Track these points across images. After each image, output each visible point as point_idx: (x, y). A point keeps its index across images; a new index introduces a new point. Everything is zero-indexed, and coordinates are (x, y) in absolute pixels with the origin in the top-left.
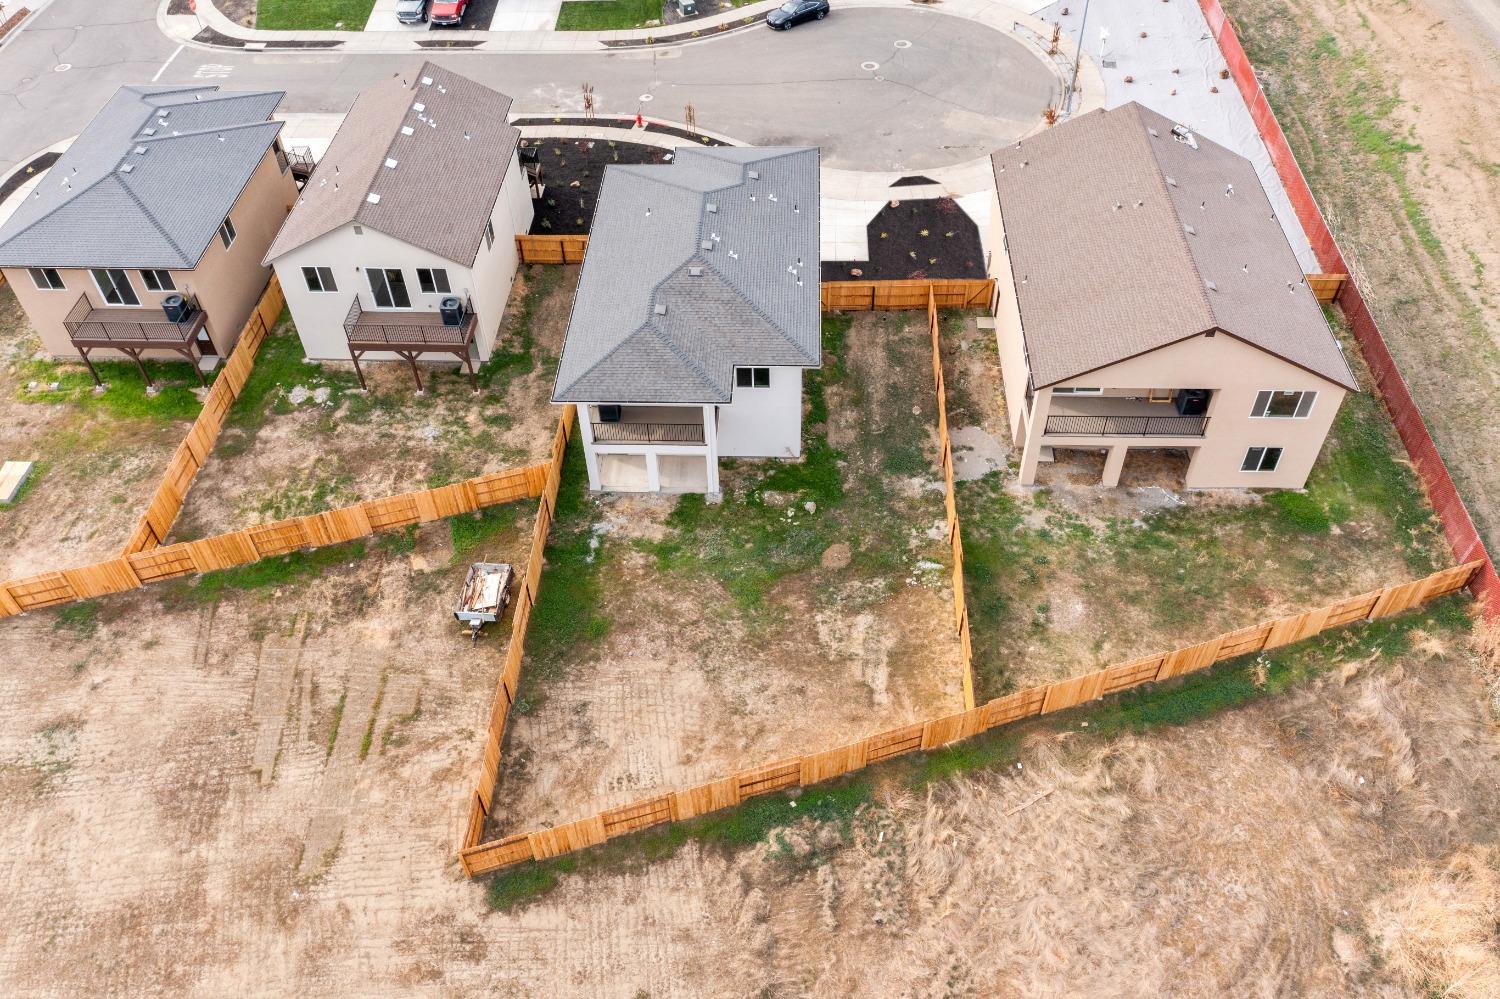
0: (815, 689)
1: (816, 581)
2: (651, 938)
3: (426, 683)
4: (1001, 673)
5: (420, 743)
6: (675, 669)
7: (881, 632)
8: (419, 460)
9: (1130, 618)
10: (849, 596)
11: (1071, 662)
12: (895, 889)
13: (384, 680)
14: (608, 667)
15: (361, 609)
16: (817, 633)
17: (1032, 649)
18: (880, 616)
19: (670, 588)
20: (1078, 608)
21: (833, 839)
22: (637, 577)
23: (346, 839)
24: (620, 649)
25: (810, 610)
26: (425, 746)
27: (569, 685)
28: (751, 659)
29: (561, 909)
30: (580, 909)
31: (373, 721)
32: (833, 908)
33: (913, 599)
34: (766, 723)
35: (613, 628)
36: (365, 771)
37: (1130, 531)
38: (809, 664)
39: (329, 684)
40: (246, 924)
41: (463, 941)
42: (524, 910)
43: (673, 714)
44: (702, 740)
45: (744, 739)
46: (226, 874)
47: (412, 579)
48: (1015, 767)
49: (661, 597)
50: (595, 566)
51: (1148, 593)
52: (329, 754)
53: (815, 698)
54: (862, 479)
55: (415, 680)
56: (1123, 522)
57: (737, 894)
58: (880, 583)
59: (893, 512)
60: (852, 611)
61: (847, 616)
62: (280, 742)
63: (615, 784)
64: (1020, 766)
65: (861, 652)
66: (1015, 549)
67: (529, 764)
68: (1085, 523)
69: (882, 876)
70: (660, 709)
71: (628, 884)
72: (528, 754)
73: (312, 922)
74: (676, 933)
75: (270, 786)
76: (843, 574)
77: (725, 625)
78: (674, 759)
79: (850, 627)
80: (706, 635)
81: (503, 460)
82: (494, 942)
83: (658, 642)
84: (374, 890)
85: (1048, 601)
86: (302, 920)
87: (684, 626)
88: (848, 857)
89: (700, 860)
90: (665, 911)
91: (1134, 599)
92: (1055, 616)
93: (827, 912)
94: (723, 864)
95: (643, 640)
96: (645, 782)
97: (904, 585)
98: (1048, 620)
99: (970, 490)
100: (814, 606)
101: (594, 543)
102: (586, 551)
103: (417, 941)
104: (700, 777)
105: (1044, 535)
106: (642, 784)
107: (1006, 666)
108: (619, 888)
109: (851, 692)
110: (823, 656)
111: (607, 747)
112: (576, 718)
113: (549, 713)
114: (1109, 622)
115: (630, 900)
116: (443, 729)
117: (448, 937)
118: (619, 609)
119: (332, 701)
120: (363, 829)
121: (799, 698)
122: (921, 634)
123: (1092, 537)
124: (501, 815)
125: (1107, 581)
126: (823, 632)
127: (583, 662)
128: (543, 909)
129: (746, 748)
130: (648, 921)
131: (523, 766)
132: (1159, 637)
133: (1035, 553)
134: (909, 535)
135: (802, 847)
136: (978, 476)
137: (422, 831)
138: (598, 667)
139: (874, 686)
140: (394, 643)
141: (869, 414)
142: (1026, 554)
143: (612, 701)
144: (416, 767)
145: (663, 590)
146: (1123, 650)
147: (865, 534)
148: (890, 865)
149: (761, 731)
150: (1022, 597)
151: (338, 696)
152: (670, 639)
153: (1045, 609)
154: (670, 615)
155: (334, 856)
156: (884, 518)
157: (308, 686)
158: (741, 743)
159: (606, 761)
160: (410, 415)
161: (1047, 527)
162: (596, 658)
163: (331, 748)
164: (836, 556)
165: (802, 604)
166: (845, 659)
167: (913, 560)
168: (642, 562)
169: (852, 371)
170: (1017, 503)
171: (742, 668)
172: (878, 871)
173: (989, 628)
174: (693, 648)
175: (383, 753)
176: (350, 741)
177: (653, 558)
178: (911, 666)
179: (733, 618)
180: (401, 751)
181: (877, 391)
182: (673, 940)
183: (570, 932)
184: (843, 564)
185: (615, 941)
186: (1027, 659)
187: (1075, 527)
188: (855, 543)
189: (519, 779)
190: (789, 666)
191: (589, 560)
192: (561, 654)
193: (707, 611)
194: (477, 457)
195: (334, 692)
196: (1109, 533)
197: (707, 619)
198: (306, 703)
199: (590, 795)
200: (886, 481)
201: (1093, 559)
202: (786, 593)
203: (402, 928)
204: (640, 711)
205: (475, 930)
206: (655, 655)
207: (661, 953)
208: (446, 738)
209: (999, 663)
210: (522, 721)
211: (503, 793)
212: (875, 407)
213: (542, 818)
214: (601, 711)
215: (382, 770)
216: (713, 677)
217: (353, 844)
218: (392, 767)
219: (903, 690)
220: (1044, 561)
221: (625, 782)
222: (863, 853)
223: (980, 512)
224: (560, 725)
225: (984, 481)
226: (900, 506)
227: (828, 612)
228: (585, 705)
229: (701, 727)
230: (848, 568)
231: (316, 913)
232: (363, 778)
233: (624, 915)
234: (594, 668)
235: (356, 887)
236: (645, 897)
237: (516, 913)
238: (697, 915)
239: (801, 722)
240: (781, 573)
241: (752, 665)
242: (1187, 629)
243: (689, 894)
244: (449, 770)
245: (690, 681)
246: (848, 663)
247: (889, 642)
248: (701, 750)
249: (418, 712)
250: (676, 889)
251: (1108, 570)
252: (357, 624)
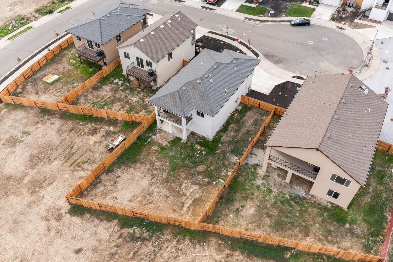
0: (171, 199)
1: (191, 172)
2: (93, 237)
3: (93, 156)
4: (218, 218)
5: (82, 168)
6: (144, 178)
7: (197, 192)
8: (128, 105)
9: (264, 221)
10: (196, 180)
11: (238, 224)
12: (151, 257)
13: (86, 151)
14: (131, 171)
15: (93, 134)
16: (182, 185)
17: (231, 215)
18: (200, 188)
19: (158, 158)
20: (252, 211)
21: (146, 237)
22: (152, 152)
23: (54, 182)
24: (137, 167)
25: (185, 178)
26: (84, 170)
27: (120, 170)
28: (162, 184)
29: (81, 220)
30: (84, 222)
31: (78, 159)
32: (134, 253)
33: (211, 188)
34: (154, 201)
35: (139, 162)
36: (68, 169)
37: (283, 197)
38: (174, 192)
39: (76, 147)
40: (26, 190)
41: (58, 216)
42: (74, 216)
43: (136, 188)
44: (137, 198)
45: (146, 202)
46: (30, 178)
47: (107, 131)
48: (203, 244)
49: (154, 159)
50: (146, 146)
51: (275, 216)
52: (65, 162)
53: (169, 201)
54: (222, 151)
55: (91, 154)
56: (283, 194)
57: (116, 238)
58: (207, 180)
59: (224, 164)
60: (195, 184)
61: (192, 184)
62: (59, 155)
63: (112, 198)
64: (205, 244)
65: (188, 195)
66: (248, 187)
67: (99, 184)
68: (272, 189)
69: (151, 252)
70: (134, 186)
71: (98, 222)
72: (100, 182)
73: (36, 196)
74: (99, 239)
75: (50, 163)
76: (199, 173)
77: (163, 173)
78: (128, 199)
79: (191, 187)
80: (157, 173)
81: (146, 112)
82: (63, 219)
83: (145, 170)
84: (51, 196)
85: (246, 205)
86: (35, 195)
87: (154, 168)
88: (147, 243)
89: (116, 225)
90: (100, 233)
91: (269, 216)
92: (244, 210)
93: (132, 253)
94: (119, 229)
95: (143, 168)
96: (118, 201)
97: (212, 183)
98: (241, 210)
99: (248, 166)
100: (186, 178)
101: (149, 140)
102: (146, 141)
103: (51, 211)
104: (130, 206)
105: (258, 187)
106: (117, 201)
107: (221, 216)
108: (95, 222)
109: (179, 203)
110: (179, 191)
111: (117, 189)
112: (115, 179)
113: (111, 175)
114: (258, 219)
115: (95, 226)
116: (88, 168)
117: (56, 213)
118: (143, 158)
119: (74, 151)
120: (59, 182)
121: (166, 199)
122: (207, 198)
123: (271, 194)
124: (85, 193)
125: (266, 207)
126: (184, 185)
127: (127, 167)
128: (77, 218)
129: (145, 204)
130: (95, 233)
131: (97, 184)
132: (269, 230)
133: (252, 191)
134: (223, 171)
135: (138, 235)
136: (253, 163)
137: (68, 188)
138: (129, 169)
139: (185, 205)
140: (94, 144)
141: (237, 135)
142: (249, 190)
143: (126, 179)
144: (78, 174)
145: (156, 158)
146: (255, 228)
147: (212, 166)
148: (154, 251)
149: (151, 202)
150: (239, 201)
151: (76, 151)
152: (149, 170)
153: (243, 207)
154: (153, 164)
155: (50, 184)
156: (220, 164)
157: (72, 146)
158: (145, 203)
159: (115, 192)
160: (134, 94)
161: (261, 185)
162: (130, 167)
163: (66, 161)
164: (201, 168)
165: (184, 176)
166: (184, 195)
167: (219, 178)
168: (156, 149)
169: (242, 122)
170: (258, 175)
171: (158, 185)
172: (151, 250)
173: (225, 205)
174: (151, 175)
175: (74, 167)
176: (70, 162)
177: (159, 149)
178: (198, 204)
179: (165, 172)
180: (78, 168)
181: (244, 130)
182: (97, 240)
183: (79, 226)
184: (201, 171)
185: (85, 233)
186: (228, 218)
187: (269, 189)
188: (209, 166)
189: (94, 186)
190: (169, 190)
191: (146, 143)
192: (123, 163)
193: (162, 167)
194: (140, 109)
195: (75, 149)
196: (277, 195)
197: (160, 169)
198: (69, 149)
199: (105, 198)
200: (228, 154)
201: (267, 200)
202: (183, 172)
203: (50, 207)
204: (130, 184)
205: (62, 215)
206: (142, 173)
207: (92, 241)
208: (88, 170)
209: (220, 215)
210: (105, 174)
211: (89, 188)
212: (240, 134)
213: (92, 198)
214: (122, 180)
215: (71, 171)
216: (151, 184)
217: (55, 184)
218: (73, 171)
219: (191, 209)
220: (252, 194)
221: (114, 199)
222: (151, 244)
223: (246, 173)
224: (111, 179)
225: (253, 166)
226: (227, 162)
227: (188, 181)
228: (120, 177)
229: (139, 194)
230: (202, 172)
231: (38, 195)
232: (67, 170)
233: (92, 229)
234: (128, 169)
235: (49, 193)
236: (98, 227)
237: (72, 216)
238: (105, 238)
239: (162, 205)
240: (184, 166)
241: (161, 185)
242: (278, 232)
243: (107, 232)
244: (83, 177)
245: (145, 183)
246: (184, 196)
247: (197, 196)
248: (135, 200)
249: (87, 162)
250: (106, 229)
251: (268, 205)
252: (90, 137)
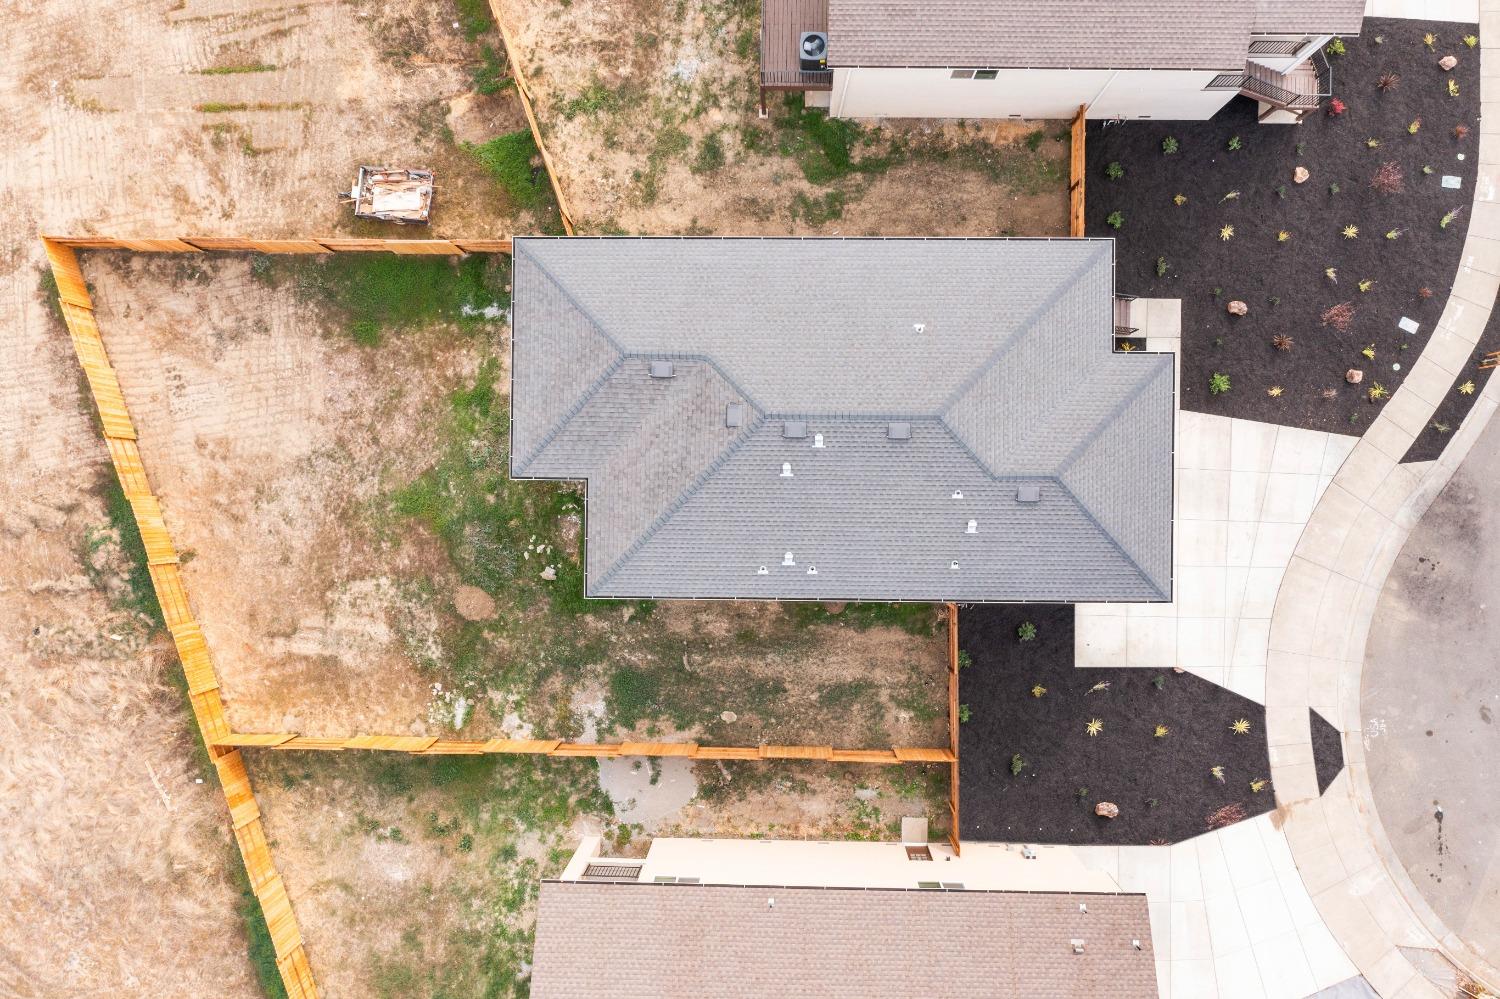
0: (288, 577)
1: (437, 578)
2: (20, 423)
3: (293, 154)
4: (307, 777)
5: (217, 164)
6: (313, 423)
7: (363, 652)
8: (635, 63)
9: (384, 930)
10: (414, 617)
11: (320, 854)
12: (67, 648)
13: (296, 106)
14: (317, 347)
15: (391, 54)
16: (362, 579)
17: (340, 814)
18: (388, 651)
19: (427, 409)
20: (399, 874)
21: (112, 590)
22: (442, 367)
23: (110, 116)
24: (340, 361)
25: (395, 571)
26: (214, 171)
27: (291, 310)
28: (326, 506)
29: (45, 338)
30: (45, 354)
31: (243, 107)
32: (49, 590)
33: (413, 689)
34: (246, 525)
35: (368, 349)
36: (185, 115)
37: (513, 956)
38: (320, 570)
39: (289, 48)
40: (27, 46)
41: (14, 252)
42: (43, 303)
43: (256, 426)
44: (224, 458)
45: (226, 502)
46: (73, 11)
47: (436, 102)
48: (198, 776)
49: (414, 399)
50: (457, 319)
51: (421, 957)
52: (203, 73)
53: (278, 576)
54: (601, 638)
55: (296, 140)
56: (527, 951)
57: (55, 501)
58: (435, 652)
59: (543, 676)
60: (393, 621)
61: (387, 612)
62: (216, 17)
63: (173, 373)
64: (199, 781)
65: (336, 626)
66: (485, 816)
67: (194, 282)
68: (527, 905)
69: (79, 636)
70: (262, 412)
71: (70, 397)
72: (205, 279)
73: (29, 107)
74: (25, 447)
75: (167, 22)
76: (449, 610)
77: (373, 475)
78: (202, 431)
79: (372, 616)
80: (357, 456)
81: (637, 176)
82: (14, 279)
83: (349, 401)
84: (60, 157)
85: (408, 843)
86: (32, 97)
87: (371, 428)
88: (100, 606)
89: (95, 463)
90: (44, 435)
91: (411, 938)
92: (386, 847)
93: (45, 583)
94: (87, 486)
95: (352, 384)
96: (176, 402)
97: (432, 679)
98: (381, 838)
99: (584, 772)
100: (400, 577)
101: (491, 312)
102: (481, 302)
103: (13, 209)
104: (181, 458)
105: (509, 853)
106: (174, 400)
107: (318, 784)
108: (67, 389)
109: (287, 614)
110: (331, 585)
111: (216, 360)
112: (250, 323)
113: (256, 293)
114: (380, 904)
115: (54, 400)
116: (233, 184)
117: (17, 237)
118: (395, 353)
119: (268, 56)
120: (121, 130)
121: (277, 558)
122: (363, 694)
123: (504, 910)
124: (136, 264)
125: (437, 914)
126: (367, 586)
127: (322, 323)
128: (44, 319)
129: (217, 504)
130: (37, 418)
131: (191, 277)
132: (358, 957)
133: (478, 839)
134: (509, 691)
135: (99, 560)
136: (604, 786)
137: (119, 189)
138: (315, 340)
139: (297, 636)
140: (344, 105)
141: (724, 652)
142: (477, 828)
143: (272, 359)
144: (189, 167)
145: (423, 400)
146: (339, 912)
147: (511, 638)
148: (89, 645)
149: (236, 519)
150: (414, 814)
151: (275, 62)
152: (353, 415)
153: (396, 836)
154: (386, 412)
155: (92, 110)
156: (536, 662)
157: (286, 25)
158: (222, 499)
159: (199, 362)
160: (722, 32)
161: (520, 859)
162: (327, 335)
163: (209, 72)
164: (473, 603)
165: (403, 562)
166: (328, 608)
167: (469, 694)
168: (466, 372)
169: (813, 634)
170: (560, 829)
171: (314, 497)
172: (84, 633)
173: (370, 771)
174: (341, 442)
175: (205, 128)
176: (220, 89)
177: (471, 385)
178: (321, 679)
179: (381, 483)
180: (208, 148)
181: (767, 666)
182: (18, 443)
183: (24, 349)
184: (462, 610)
185: (16, 390)
186: (326, 808)
187: (521, 891)
188: (494, 627)
189: (177, 274)
190: (317, 548)
191: (467, 310)
192: (330, 295)
193: (393, 454)
194: (641, 139)
195: (280, 55)
196: (511, 931)
197: (381, 454)
198: (265, 29)
199: (161, 349)
200: (599, 668)
201: (471, 905)
202: (421, 543)
203: (24, 192)
204: (260, 390)
205: (24, 261)
206: (331, 400)
207: (7, 433)
208: (224, 190)
209: (320, 774)
210: (245, 266)
211: (160, 262)
212: (736, 661)
213: (133, 305)
214: (259, 349)
215: (185, 133)
216: (304, 465)
217: (106, 124)
218: (190, 142)
219: (289, 670)
220: (467, 844)
221: (176, 383)
222: (101, 620)
223: (545, 782)
224: (241, 308)
225: (596, 793)
226: (556, 683)
227: (392, 591)
228: (266, 330)
229: (241, 457)
230: (459, 617)
231: (38, 108)
232: (176, 115)
233: (41, 396)
234: (314, 334)
235: (62, 140)
236: (57, 414)
237: (39, 296)
238: (41, 464)
239: (247, 560)
240: (450, 537)
241: (318, 507)
242: (370, 990)
243: (61, 455)
244: (186, 201)
245: (297, 440)
246: (323, 612)
247: (348, 658)
248: (213, 457)
249: (255, 153)
250: (66, 442)
251: (453, 917)
252: (370, 55)
